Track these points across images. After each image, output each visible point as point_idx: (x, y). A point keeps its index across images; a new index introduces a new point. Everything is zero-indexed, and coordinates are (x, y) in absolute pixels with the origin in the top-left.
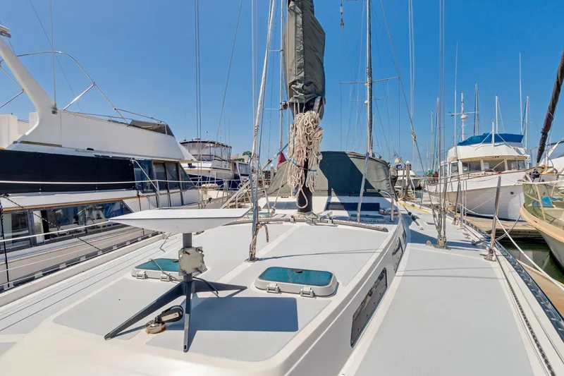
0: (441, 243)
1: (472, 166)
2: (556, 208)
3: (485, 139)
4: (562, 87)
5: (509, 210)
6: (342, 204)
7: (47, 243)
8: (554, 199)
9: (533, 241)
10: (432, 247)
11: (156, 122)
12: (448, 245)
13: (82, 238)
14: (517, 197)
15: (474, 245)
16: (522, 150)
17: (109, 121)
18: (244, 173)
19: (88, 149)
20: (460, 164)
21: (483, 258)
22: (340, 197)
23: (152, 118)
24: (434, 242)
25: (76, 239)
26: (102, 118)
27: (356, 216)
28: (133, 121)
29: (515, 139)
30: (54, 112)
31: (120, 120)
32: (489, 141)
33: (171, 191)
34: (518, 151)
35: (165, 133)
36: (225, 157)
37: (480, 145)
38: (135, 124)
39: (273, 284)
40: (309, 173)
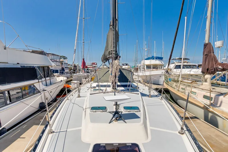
0: (150, 96)
1: (149, 67)
2: (172, 82)
3: (153, 58)
4: (174, 46)
5: (160, 81)
6: (121, 85)
7: (11, 104)
8: (172, 79)
9: (167, 91)
10: (148, 97)
11: (40, 50)
12: (152, 96)
13: (21, 101)
14: (162, 77)
15: (156, 96)
16: (163, 62)
17: (24, 51)
18: (66, 67)
19: (18, 63)
20: (145, 67)
21: (159, 100)
22: (121, 83)
23: (39, 49)
24: (148, 96)
25: (19, 102)
26: (21, 50)
27: (129, 89)
28: (32, 50)
29: (160, 58)
30: (5, 49)
31: (27, 50)
32: (154, 59)
33: (51, 78)
34: (162, 63)
35: (43, 55)
36: (58, 60)
38: (33, 52)
39: (129, 110)
40: (116, 78)
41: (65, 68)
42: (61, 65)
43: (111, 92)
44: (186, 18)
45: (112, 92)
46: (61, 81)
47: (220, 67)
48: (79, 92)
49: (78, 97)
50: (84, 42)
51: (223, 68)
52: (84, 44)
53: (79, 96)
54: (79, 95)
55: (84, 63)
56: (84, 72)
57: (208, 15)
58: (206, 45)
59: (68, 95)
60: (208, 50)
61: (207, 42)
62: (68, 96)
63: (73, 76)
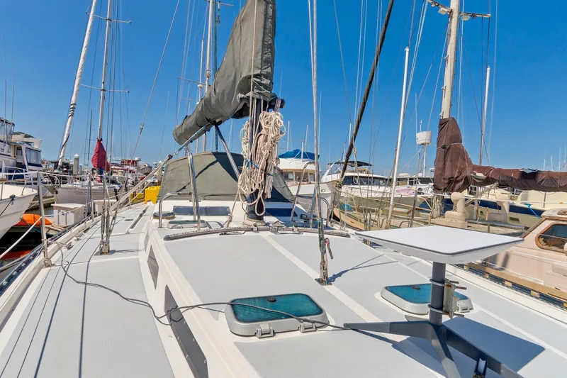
3: (296, 155)
18: (33, 161)
32: (299, 157)
37: (293, 159)
40: (268, 177)
41: (29, 164)
42: (12, 154)
43: (252, 230)
44: (407, 50)
45: (255, 229)
46: (13, 198)
47: (480, 175)
48: (107, 229)
49: (102, 253)
50: (104, 90)
51: (488, 177)
52: (104, 94)
53: (105, 250)
54: (105, 243)
55: (101, 154)
56: (99, 179)
57: (448, 53)
58: (443, 123)
59: (48, 245)
60: (450, 134)
61: (446, 116)
62: (50, 249)
63: (59, 190)
